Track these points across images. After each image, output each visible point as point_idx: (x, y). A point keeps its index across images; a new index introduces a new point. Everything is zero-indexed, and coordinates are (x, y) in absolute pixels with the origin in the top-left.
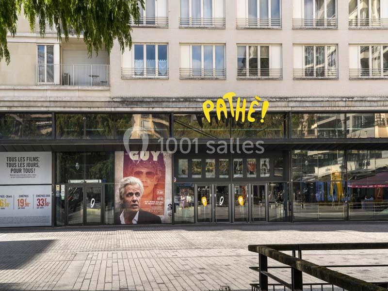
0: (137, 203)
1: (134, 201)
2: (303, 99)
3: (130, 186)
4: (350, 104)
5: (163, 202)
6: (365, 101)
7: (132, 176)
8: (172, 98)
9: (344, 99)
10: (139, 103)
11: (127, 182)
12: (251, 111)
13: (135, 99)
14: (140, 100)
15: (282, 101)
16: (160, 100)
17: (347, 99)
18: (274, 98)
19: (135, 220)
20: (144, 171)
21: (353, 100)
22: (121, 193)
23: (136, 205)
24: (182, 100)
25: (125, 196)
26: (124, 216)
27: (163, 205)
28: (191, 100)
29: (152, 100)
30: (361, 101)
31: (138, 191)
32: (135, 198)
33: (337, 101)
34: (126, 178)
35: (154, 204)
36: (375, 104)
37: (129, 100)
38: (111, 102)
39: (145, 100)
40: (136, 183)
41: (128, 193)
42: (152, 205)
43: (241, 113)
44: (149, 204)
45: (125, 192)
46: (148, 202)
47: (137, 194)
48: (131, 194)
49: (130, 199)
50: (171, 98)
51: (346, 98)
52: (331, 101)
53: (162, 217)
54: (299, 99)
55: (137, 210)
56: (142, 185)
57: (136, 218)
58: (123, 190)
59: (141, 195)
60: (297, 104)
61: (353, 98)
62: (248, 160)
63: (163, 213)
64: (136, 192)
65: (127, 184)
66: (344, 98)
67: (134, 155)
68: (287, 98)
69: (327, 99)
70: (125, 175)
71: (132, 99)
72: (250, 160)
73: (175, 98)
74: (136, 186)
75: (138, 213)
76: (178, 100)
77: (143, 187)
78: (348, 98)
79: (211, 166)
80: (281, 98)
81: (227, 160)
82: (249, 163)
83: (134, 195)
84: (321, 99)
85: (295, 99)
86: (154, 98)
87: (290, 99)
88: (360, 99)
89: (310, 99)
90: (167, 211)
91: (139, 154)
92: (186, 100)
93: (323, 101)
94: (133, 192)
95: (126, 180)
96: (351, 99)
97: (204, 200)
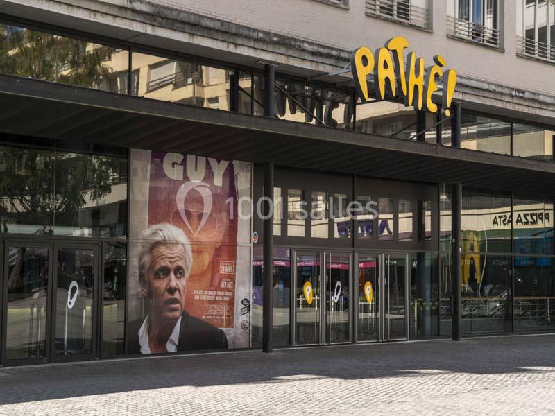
0: (177, 295)
1: (172, 291)
3: (162, 249)
5: (231, 294)
7: (170, 223)
8: (258, 31)
9: (514, 93)
10: (187, 28)
11: (158, 238)
13: (182, 15)
14: (193, 20)
16: (234, 31)
17: (517, 94)
19: (172, 342)
20: (195, 209)
21: (524, 96)
22: (141, 267)
23: (176, 301)
24: (275, 39)
25: (152, 276)
26: (149, 331)
27: (231, 302)
28: (293, 43)
29: (218, 26)
31: (181, 263)
32: (174, 282)
34: (154, 227)
35: (213, 298)
37: (167, 13)
39: (205, 22)
41: (158, 267)
42: (210, 302)
44: (204, 298)
46: (201, 292)
47: (179, 271)
48: (166, 271)
49: (161, 284)
50: (255, 30)
51: (517, 90)
53: (230, 333)
55: (177, 314)
56: (189, 248)
57: (175, 336)
58: (147, 259)
59: (187, 275)
61: (524, 92)
64: (175, 265)
65: (158, 243)
71: (175, 13)
73: (265, 33)
74: (177, 250)
75: (179, 321)
77: (191, 254)
78: (519, 92)
83: (172, 275)
84: (486, 87)
86: (222, 22)
90: (240, 318)
91: (184, 163)
92: (283, 40)
93: (487, 90)
94: (170, 265)
95: (155, 233)
96: (521, 95)
97: (308, 290)
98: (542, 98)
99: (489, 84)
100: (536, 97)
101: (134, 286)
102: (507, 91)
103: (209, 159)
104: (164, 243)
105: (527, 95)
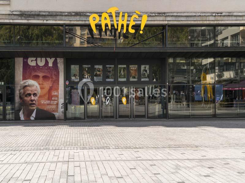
0: (34, 102)
1: (32, 101)
2: (179, 14)
3: (28, 88)
4: (219, 18)
5: (57, 102)
6: (232, 16)
7: (31, 79)
8: (65, 12)
9: (214, 15)
10: (36, 17)
11: (26, 84)
12: (132, 23)
13: (32, 13)
14: (37, 13)
15: (161, 16)
16: (54, 14)
17: (217, 15)
18: (153, 13)
19: (33, 117)
20: (41, 75)
21: (222, 15)
22: (20, 93)
23: (34, 104)
24: (73, 14)
25: (24, 96)
26: (24, 113)
27: (57, 104)
28: (82, 14)
29: (47, 14)
30: (229, 16)
31: (35, 92)
32: (33, 98)
33: (208, 16)
34: (25, 81)
35: (49, 103)
36: (241, 18)
37: (26, 13)
38: (11, 15)
39: (41, 14)
40: (33, 86)
41: (26, 93)
42: (48, 104)
43: (122, 26)
44: (45, 103)
45: (24, 93)
46: (44, 101)
47: (35, 95)
48: (30, 95)
49: (28, 99)
50: (64, 12)
51: (216, 13)
52: (203, 16)
53: (57, 115)
54: (175, 14)
55: (34, 108)
56: (39, 87)
57: (34, 115)
58: (22, 91)
59: (38, 95)
60: (174, 18)
61: (221, 13)
62: (130, 66)
63: (57, 111)
64: (33, 93)
65: (26, 86)
66: (213, 13)
67: (32, 61)
68: (164, 13)
69: (199, 14)
70: (24, 78)
71: (29, 13)
72: (132, 66)
73: (68, 13)
74: (34, 88)
75: (35, 110)
76: (70, 14)
77: (40, 89)
78: (218, 13)
79: (99, 71)
80: (159, 13)
81: (113, 66)
82: (132, 68)
83: (32, 96)
84: (194, 14)
85: (172, 14)
86: (49, 12)
87: (167, 14)
88: (227, 14)
89: (184, 14)
90: (61, 110)
91: (36, 60)
92: (77, 14)
93: (195, 16)
94: (31, 93)
95: (25, 83)
96: (219, 14)
97: (93, 100)
98: (235, 14)
99: (196, 13)
100: (231, 14)
101: (17, 99)
102: (209, 14)
103: (47, 58)
104: (29, 86)
105: (223, 14)
